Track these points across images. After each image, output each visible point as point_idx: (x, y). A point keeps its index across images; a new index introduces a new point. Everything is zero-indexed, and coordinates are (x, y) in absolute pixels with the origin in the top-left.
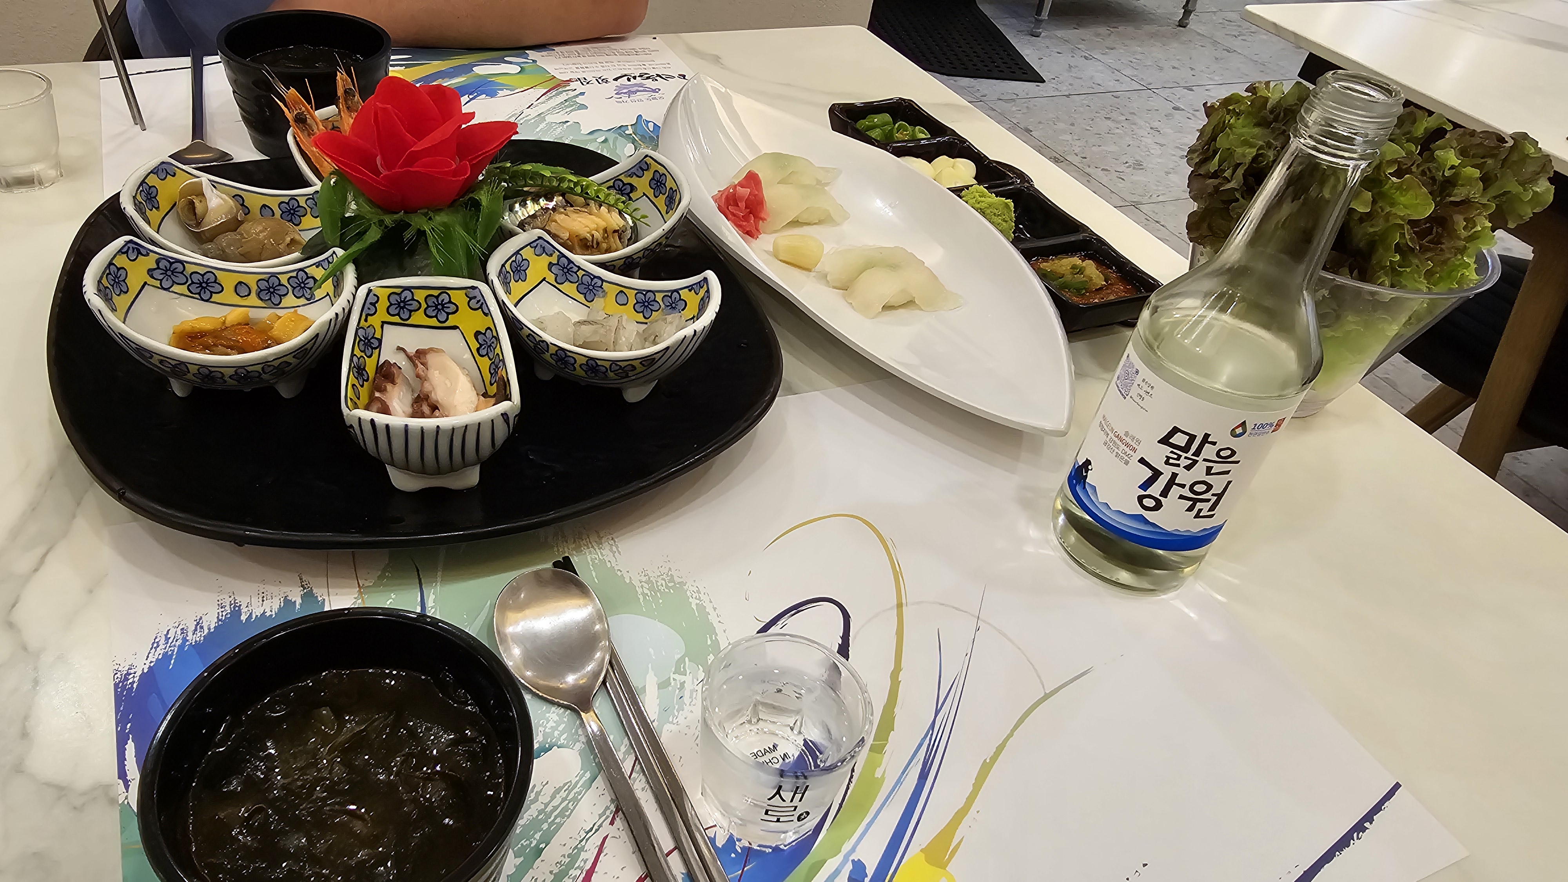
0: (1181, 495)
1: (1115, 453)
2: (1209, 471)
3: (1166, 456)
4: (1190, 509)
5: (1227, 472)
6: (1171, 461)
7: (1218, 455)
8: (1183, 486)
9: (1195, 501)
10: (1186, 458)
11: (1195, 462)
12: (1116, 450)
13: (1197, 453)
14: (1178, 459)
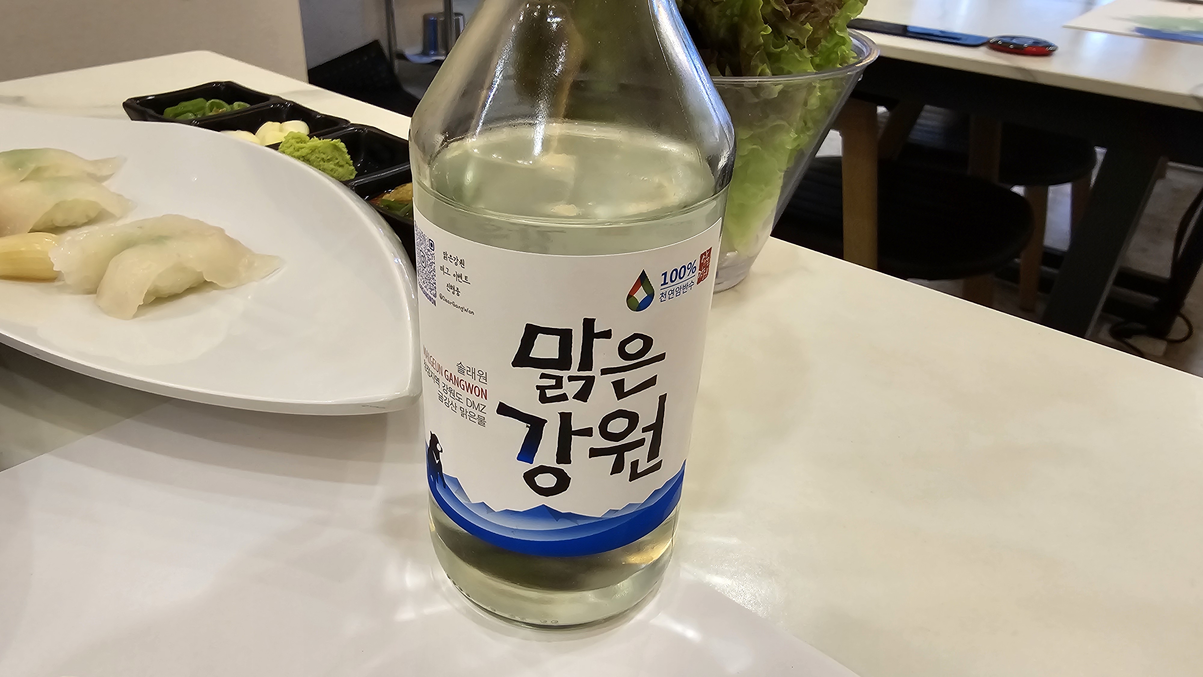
0: (591, 450)
1: (458, 408)
2: (619, 387)
3: (538, 387)
4: (617, 468)
5: (652, 382)
6: (549, 393)
7: (623, 354)
8: (587, 432)
9: (620, 452)
10: (571, 379)
11: (589, 382)
12: (459, 404)
13: (586, 363)
14: (559, 384)
